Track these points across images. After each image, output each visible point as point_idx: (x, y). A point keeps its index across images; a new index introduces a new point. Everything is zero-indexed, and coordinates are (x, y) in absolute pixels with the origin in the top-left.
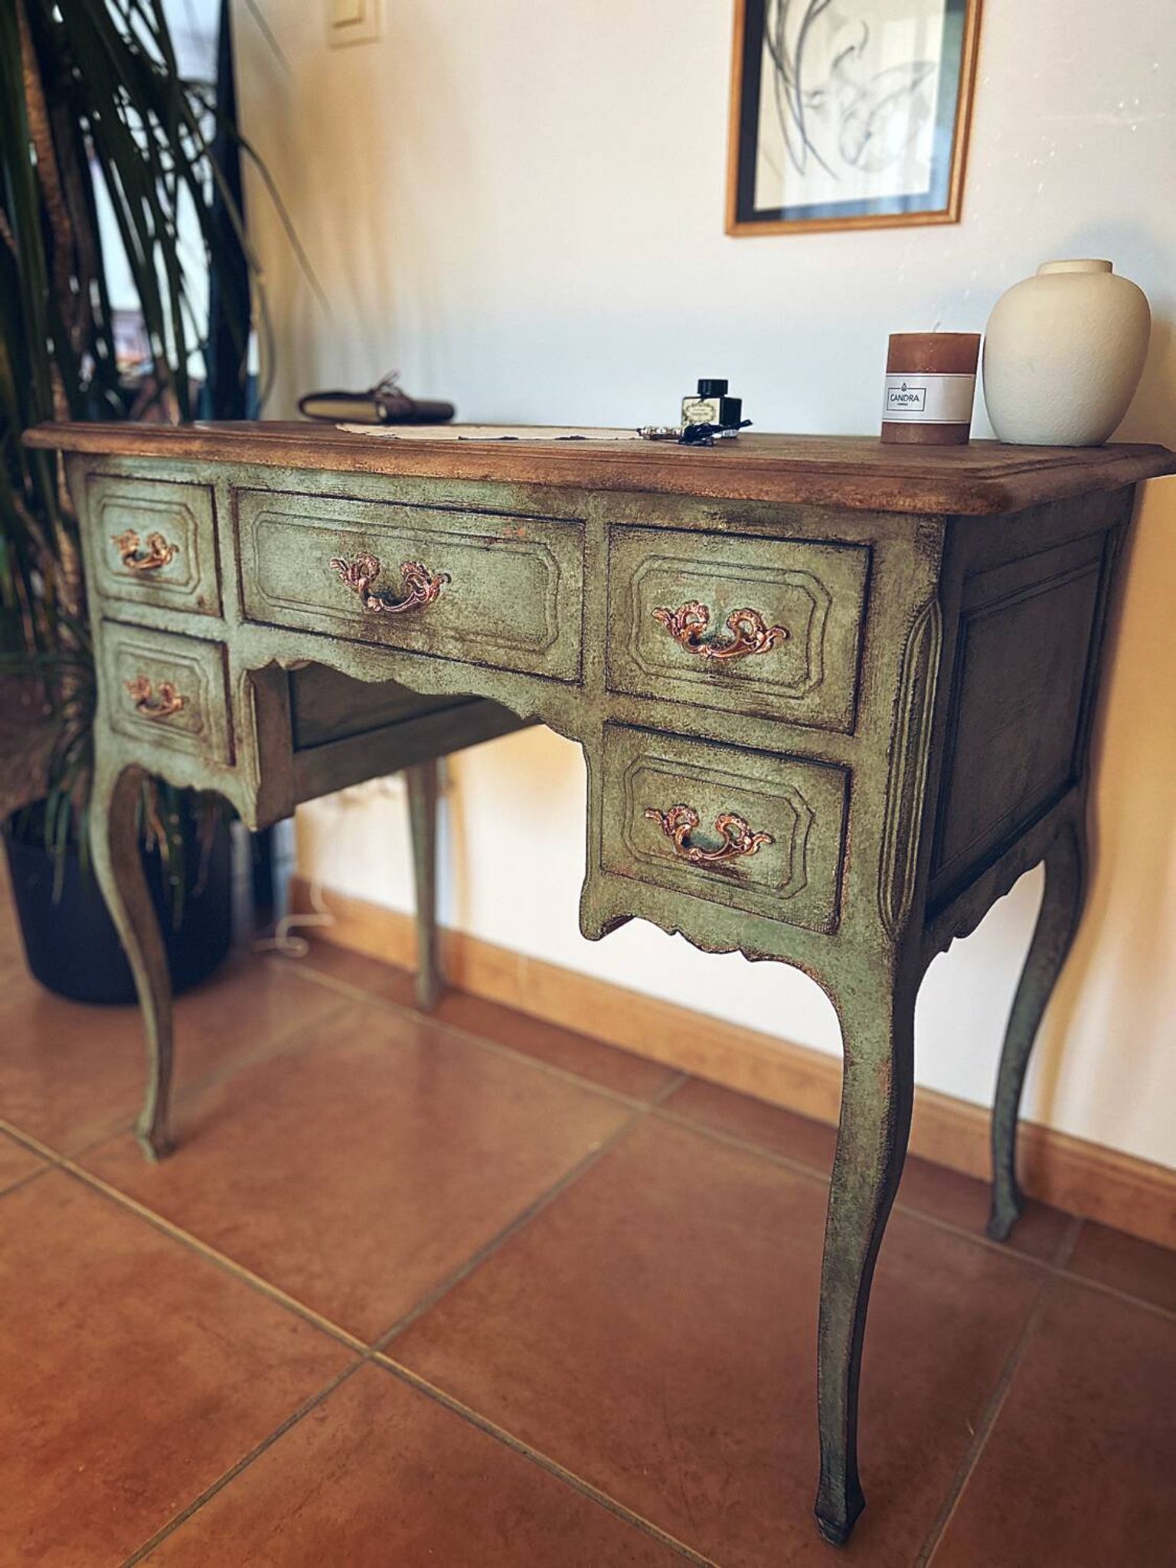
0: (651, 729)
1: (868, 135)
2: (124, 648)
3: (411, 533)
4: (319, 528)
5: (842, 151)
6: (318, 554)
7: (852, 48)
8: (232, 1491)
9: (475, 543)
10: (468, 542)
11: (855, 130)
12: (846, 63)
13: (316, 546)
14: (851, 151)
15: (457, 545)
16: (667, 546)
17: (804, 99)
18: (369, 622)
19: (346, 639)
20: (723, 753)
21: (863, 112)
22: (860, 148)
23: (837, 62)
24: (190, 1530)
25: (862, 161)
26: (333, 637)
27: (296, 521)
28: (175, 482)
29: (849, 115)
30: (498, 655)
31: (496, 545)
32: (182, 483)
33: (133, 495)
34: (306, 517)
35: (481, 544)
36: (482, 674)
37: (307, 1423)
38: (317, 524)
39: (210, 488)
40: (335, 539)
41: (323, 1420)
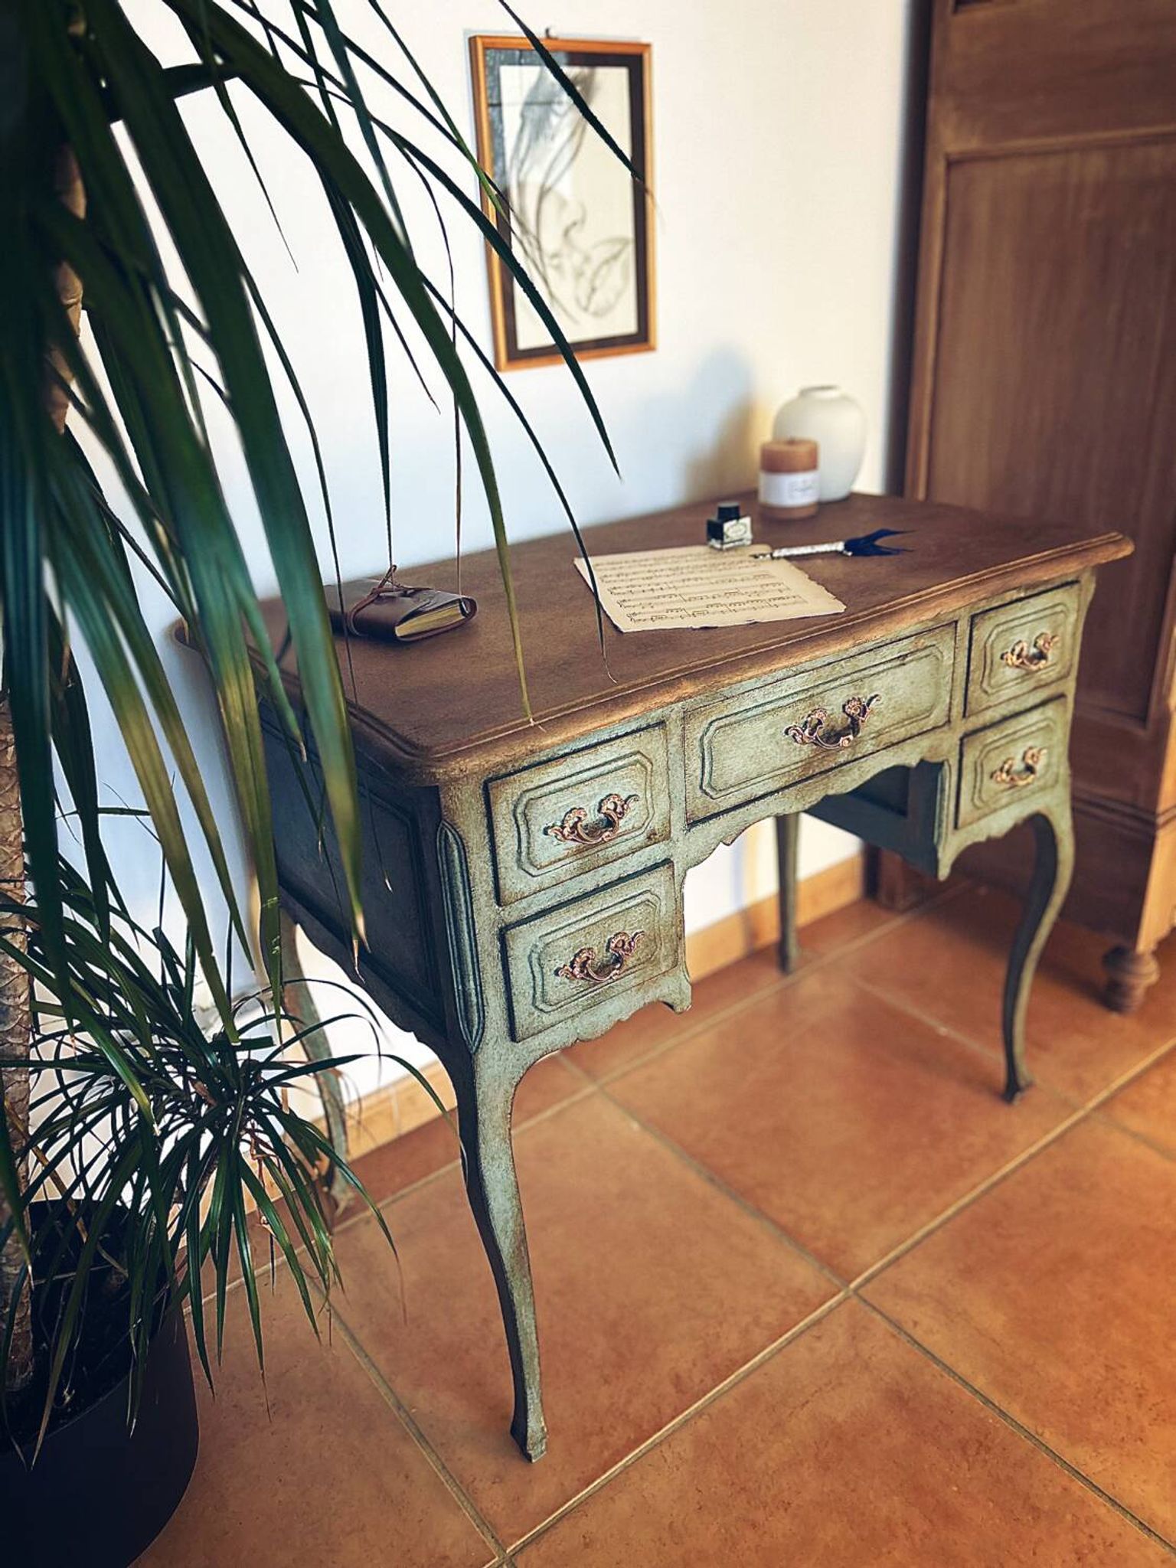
0: (985, 728)
1: (593, 290)
2: (549, 939)
3: (848, 679)
4: (773, 710)
5: (578, 301)
6: (772, 731)
7: (575, 224)
8: (980, 1382)
9: (894, 663)
10: (889, 665)
11: (584, 285)
12: (573, 233)
13: (771, 726)
14: (584, 302)
15: (883, 671)
16: (1002, 616)
17: (546, 260)
18: (808, 763)
19: (787, 787)
20: (1021, 718)
21: (589, 271)
22: (589, 299)
23: (566, 233)
24: (1015, 1410)
25: (592, 308)
26: (777, 791)
27: (749, 714)
28: (618, 737)
29: (579, 274)
30: (902, 733)
31: (907, 659)
32: (627, 734)
33: (568, 772)
34: (756, 707)
35: (898, 663)
36: (892, 751)
37: (918, 1334)
38: (769, 707)
39: (661, 723)
40: (788, 712)
41: (916, 1324)
